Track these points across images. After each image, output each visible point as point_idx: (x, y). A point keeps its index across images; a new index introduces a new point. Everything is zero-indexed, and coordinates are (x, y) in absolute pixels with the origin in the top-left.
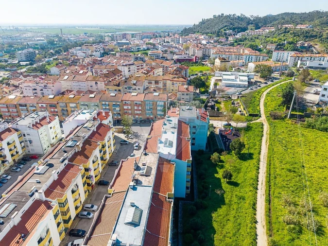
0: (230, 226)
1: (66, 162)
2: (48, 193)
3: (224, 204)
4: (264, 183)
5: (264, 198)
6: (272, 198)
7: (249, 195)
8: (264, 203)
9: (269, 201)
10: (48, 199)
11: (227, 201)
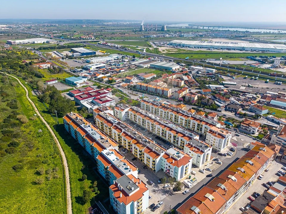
0: (76, 164)
1: (134, 137)
2: (124, 133)
3: (81, 170)
4: (67, 183)
5: (66, 176)
6: (63, 178)
7: (72, 174)
8: (66, 174)
9: (64, 176)
10: (122, 133)
11: (81, 172)
